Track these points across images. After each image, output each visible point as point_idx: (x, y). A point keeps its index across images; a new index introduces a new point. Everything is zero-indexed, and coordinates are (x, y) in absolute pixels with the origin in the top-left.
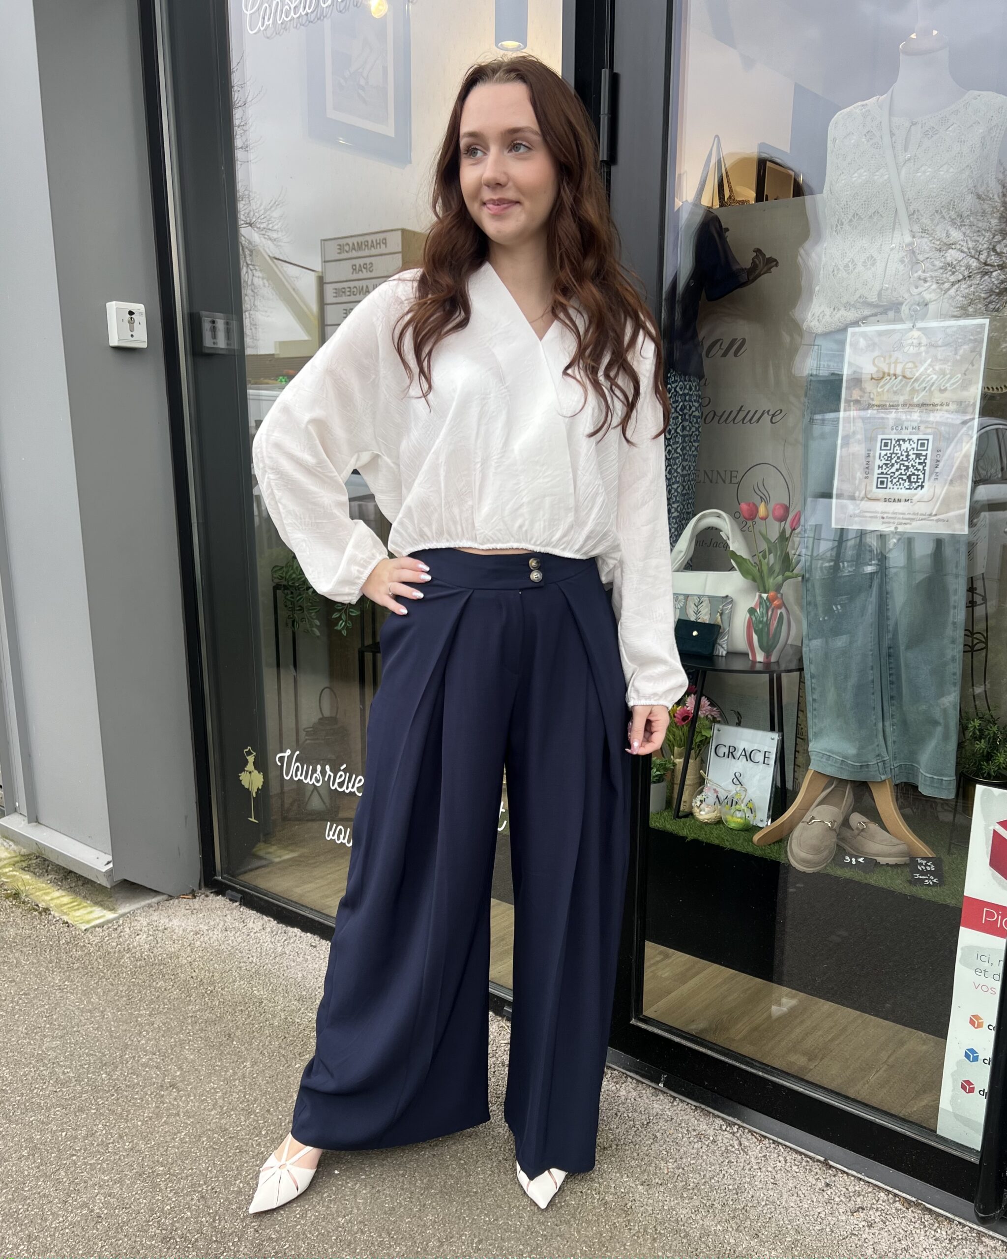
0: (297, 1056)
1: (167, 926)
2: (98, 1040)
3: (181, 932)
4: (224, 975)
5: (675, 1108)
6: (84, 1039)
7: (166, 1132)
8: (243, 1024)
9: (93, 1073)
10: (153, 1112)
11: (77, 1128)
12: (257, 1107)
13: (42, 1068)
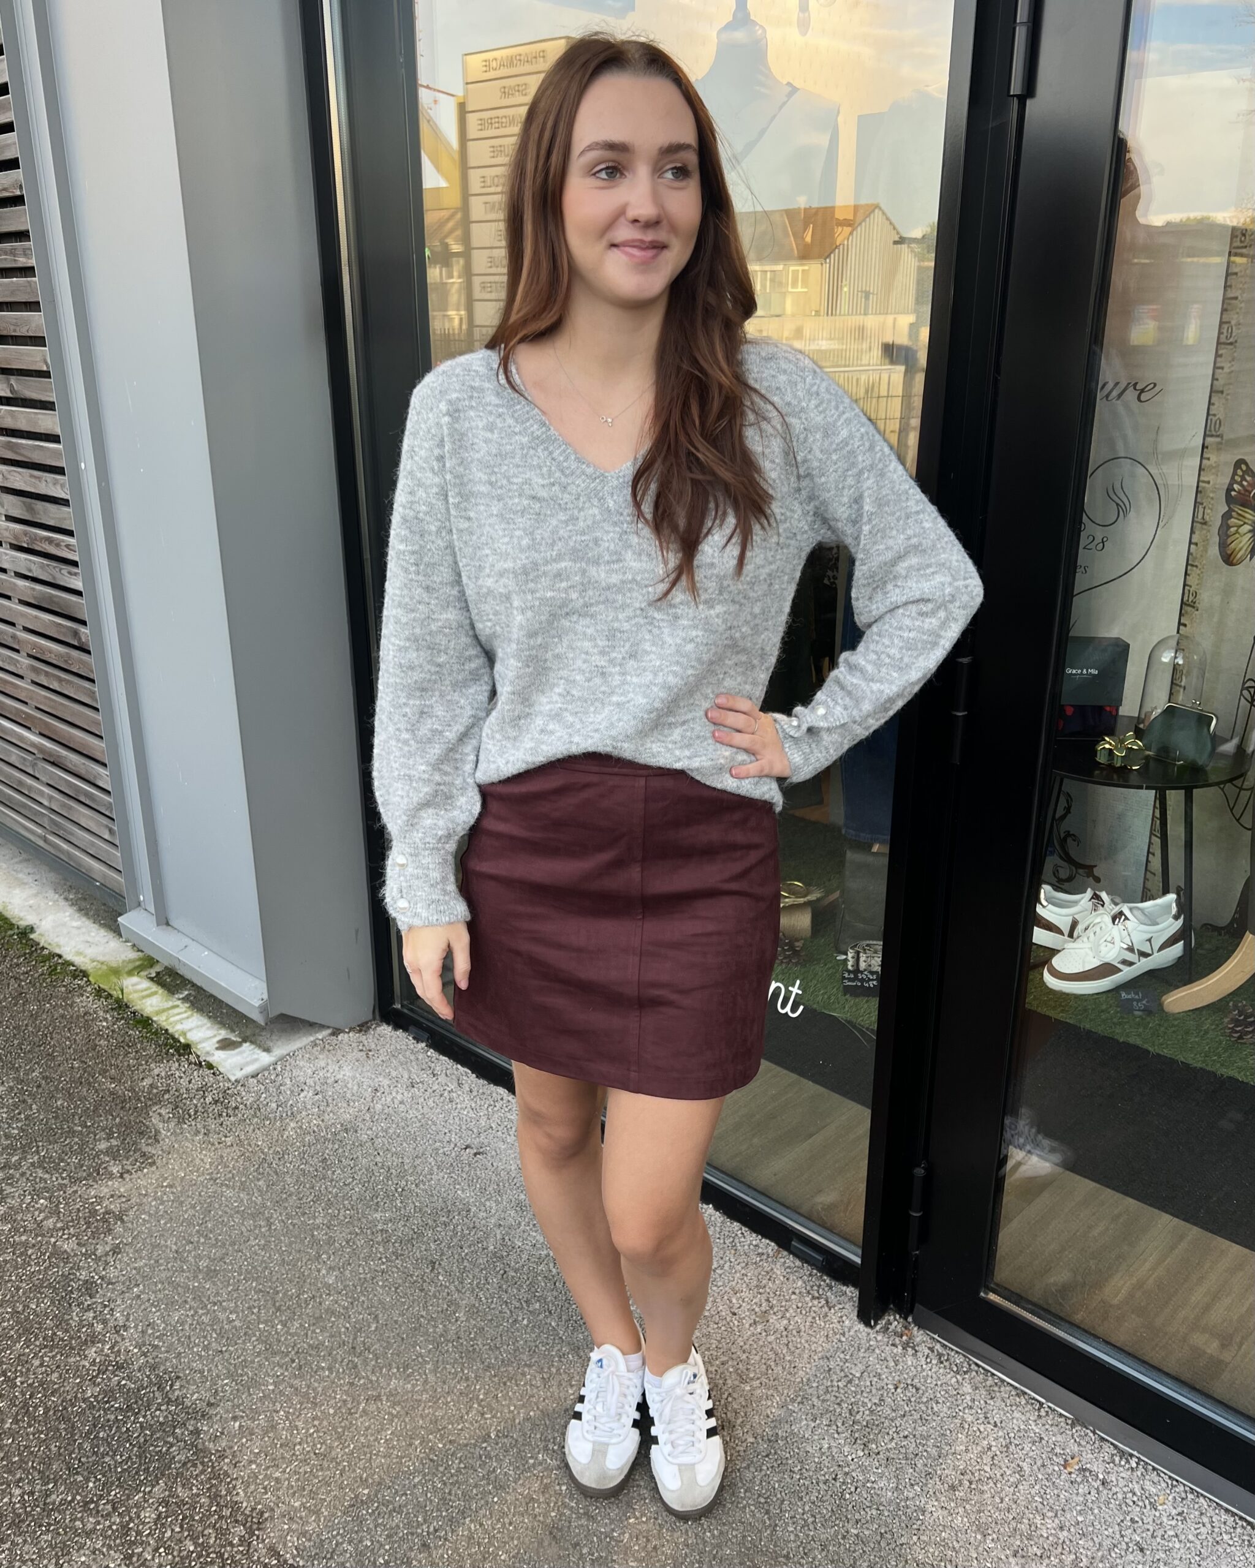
0: (524, 1305)
1: (339, 1076)
2: (266, 1268)
3: (355, 1088)
4: (418, 1161)
5: (1043, 1421)
6: (248, 1264)
7: (367, 1429)
8: (449, 1248)
9: (266, 1322)
10: (347, 1393)
11: (254, 1415)
12: (480, 1390)
13: (201, 1312)
